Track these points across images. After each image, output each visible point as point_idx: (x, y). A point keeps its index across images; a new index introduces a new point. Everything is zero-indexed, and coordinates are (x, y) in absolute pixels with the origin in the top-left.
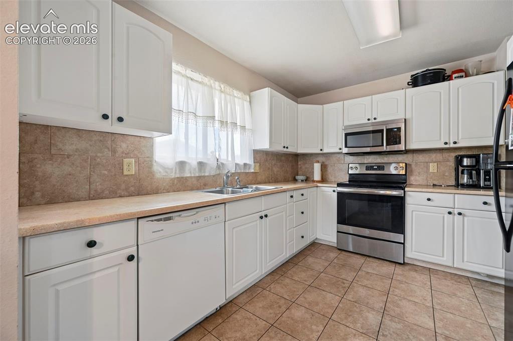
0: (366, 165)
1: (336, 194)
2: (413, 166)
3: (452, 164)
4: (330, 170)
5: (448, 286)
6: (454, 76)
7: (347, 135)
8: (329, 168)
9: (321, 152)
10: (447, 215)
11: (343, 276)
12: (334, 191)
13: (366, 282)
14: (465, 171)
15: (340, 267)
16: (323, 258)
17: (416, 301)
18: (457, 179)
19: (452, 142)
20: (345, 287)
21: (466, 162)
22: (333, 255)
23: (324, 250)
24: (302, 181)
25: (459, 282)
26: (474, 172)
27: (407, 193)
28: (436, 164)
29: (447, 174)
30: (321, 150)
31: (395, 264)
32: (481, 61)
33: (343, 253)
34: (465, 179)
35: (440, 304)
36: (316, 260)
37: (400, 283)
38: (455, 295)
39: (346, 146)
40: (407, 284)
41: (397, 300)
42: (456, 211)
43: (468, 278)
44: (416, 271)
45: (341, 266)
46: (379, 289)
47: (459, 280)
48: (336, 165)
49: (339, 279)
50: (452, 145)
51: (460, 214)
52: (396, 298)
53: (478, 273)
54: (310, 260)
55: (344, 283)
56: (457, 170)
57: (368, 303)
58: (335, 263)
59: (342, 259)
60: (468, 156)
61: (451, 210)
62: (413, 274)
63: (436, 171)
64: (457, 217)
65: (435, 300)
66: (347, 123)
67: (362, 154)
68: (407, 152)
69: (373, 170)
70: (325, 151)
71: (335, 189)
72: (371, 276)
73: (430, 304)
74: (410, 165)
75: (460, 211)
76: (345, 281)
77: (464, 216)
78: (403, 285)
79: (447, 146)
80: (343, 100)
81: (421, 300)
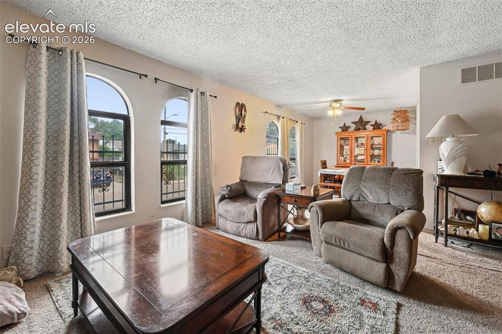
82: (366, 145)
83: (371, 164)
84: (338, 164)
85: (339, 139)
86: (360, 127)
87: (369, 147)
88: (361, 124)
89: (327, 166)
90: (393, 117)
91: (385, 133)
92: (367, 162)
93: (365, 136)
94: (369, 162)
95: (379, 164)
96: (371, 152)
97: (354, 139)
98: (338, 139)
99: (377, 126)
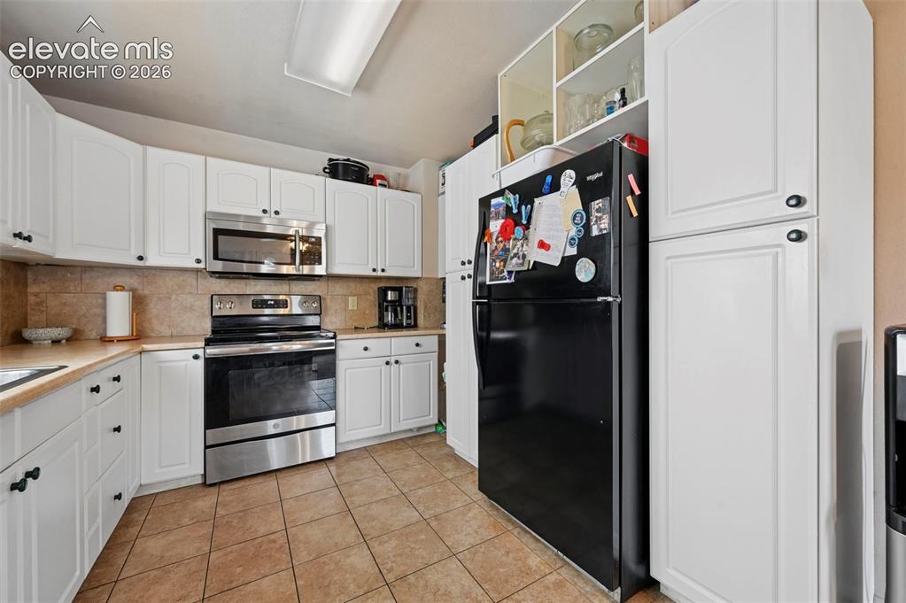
0: (253, 298)
1: (200, 363)
2: (328, 301)
3: (373, 297)
4: (154, 308)
5: (395, 459)
6: (378, 181)
7: (217, 232)
8: (151, 305)
9: (140, 263)
10: (384, 367)
11: (262, 530)
12: (196, 357)
13: (307, 515)
14: (390, 308)
15: (241, 518)
16: (186, 521)
17: (384, 497)
18: (381, 318)
19: (379, 269)
20: (281, 547)
21: (390, 296)
22: (206, 502)
23: (172, 504)
24: (56, 342)
25: (400, 449)
26: (399, 308)
27: (340, 343)
28: (355, 298)
29: (367, 312)
30: (141, 258)
31: (323, 463)
32: (400, 174)
33: (224, 487)
34: (389, 318)
35: (404, 485)
36: (171, 538)
37: (351, 486)
38: (407, 465)
39: (216, 257)
40: (358, 483)
41: (364, 511)
42: (393, 361)
43: (402, 440)
44: (354, 459)
45: (241, 514)
46: (332, 511)
47: (398, 447)
48: (173, 297)
49: (260, 540)
50: (379, 273)
51: (397, 362)
52: (363, 509)
53: (411, 430)
54: (152, 546)
55: (274, 541)
56: (380, 306)
57: (336, 543)
58: (223, 517)
59: (232, 501)
60: (393, 289)
61: (388, 359)
62: (354, 464)
63: (356, 308)
64: (394, 366)
65: (398, 483)
66: (213, 208)
67: (251, 276)
68: (330, 277)
69: (266, 308)
70: (152, 261)
71: (200, 352)
72: (307, 500)
73: (397, 493)
74: (324, 299)
75: (397, 358)
76: (273, 537)
77: (401, 363)
78: (357, 487)
79: (375, 274)
80: (206, 154)
81: (387, 493)
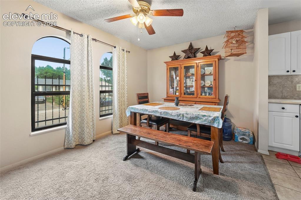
82: (195, 75)
83: (201, 97)
84: (168, 97)
85: (169, 69)
86: (190, 55)
87: (199, 77)
88: (191, 52)
89: (150, 100)
90: (226, 39)
91: (217, 60)
92: (197, 94)
93: (195, 64)
94: (199, 95)
95: (210, 97)
96: (202, 84)
97: (183, 68)
98: (167, 69)
99: (208, 52)
